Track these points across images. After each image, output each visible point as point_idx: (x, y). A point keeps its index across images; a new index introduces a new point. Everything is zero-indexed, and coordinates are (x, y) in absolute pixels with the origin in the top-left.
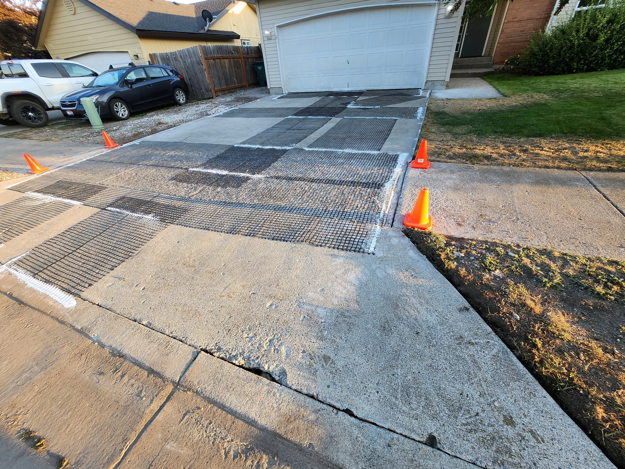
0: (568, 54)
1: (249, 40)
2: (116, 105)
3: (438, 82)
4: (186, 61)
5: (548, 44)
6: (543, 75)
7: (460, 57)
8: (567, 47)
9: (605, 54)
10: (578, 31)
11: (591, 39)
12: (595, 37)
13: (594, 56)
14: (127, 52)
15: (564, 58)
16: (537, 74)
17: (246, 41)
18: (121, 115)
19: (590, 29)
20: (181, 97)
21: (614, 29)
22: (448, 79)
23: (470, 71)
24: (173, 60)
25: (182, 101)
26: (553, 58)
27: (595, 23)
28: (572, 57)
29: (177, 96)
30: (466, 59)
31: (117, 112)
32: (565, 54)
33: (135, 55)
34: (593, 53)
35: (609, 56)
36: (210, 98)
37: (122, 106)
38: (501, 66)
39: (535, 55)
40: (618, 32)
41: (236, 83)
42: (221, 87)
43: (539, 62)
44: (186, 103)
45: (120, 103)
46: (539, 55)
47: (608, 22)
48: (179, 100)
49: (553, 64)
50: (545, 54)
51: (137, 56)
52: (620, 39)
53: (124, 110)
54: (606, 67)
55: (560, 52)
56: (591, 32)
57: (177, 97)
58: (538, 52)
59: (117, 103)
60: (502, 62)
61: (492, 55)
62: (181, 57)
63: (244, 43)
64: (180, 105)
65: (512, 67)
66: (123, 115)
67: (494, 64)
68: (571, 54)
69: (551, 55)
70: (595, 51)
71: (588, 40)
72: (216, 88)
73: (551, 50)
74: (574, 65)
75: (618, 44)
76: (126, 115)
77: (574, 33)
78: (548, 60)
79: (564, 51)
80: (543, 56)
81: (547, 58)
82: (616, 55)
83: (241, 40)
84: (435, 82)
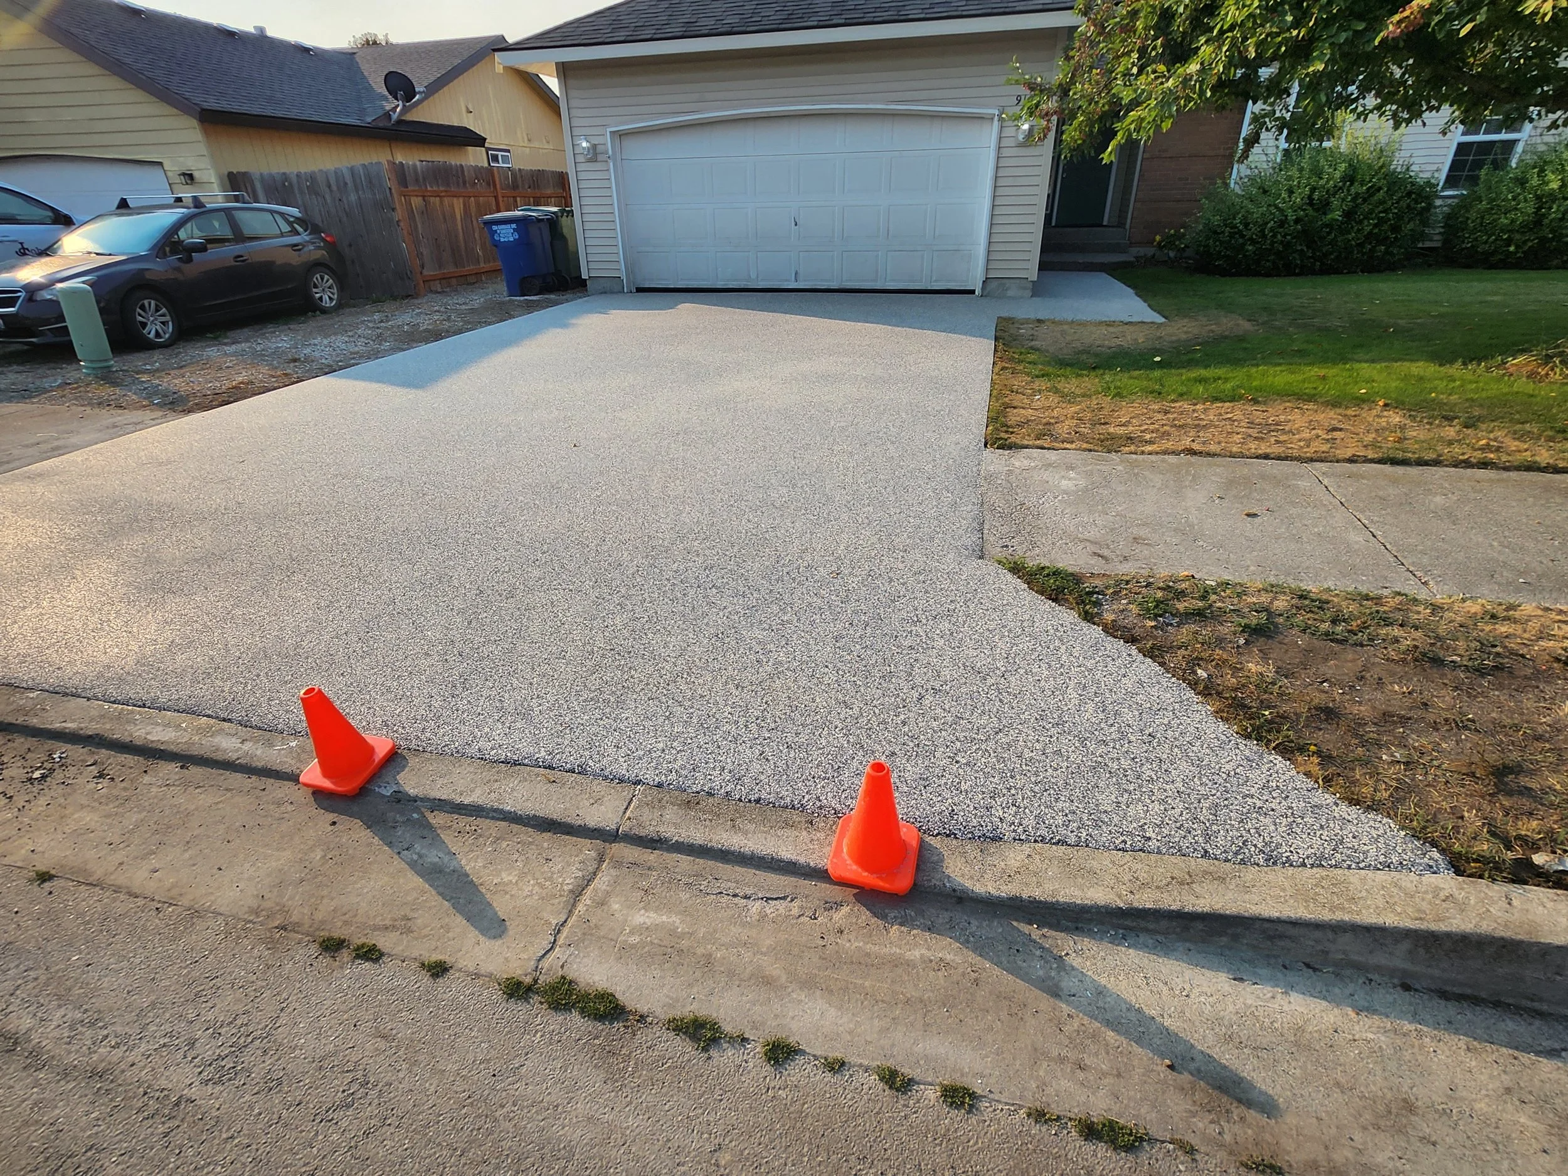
0: (1279, 236)
1: (508, 151)
2: (143, 308)
3: (1012, 281)
4: (344, 199)
5: (1238, 214)
6: (1238, 274)
7: (1053, 224)
8: (1275, 222)
9: (1350, 241)
10: (1291, 192)
11: (1317, 210)
12: (1324, 206)
13: (1330, 244)
14: (160, 164)
15: (1273, 243)
16: (1224, 273)
17: (500, 153)
18: (152, 335)
19: (1313, 190)
20: (326, 292)
21: (1357, 194)
22: (1033, 275)
23: (1081, 258)
24: (302, 192)
25: (327, 303)
26: (1253, 241)
27: (1321, 178)
28: (1289, 242)
29: (316, 286)
30: (1069, 229)
31: (144, 325)
32: (1274, 236)
33: (184, 174)
34: (1325, 238)
35: (1358, 245)
36: (407, 296)
37: (157, 311)
38: (1150, 251)
39: (1215, 232)
40: (1365, 200)
41: (482, 260)
42: (440, 267)
43: (1226, 248)
44: (340, 306)
45: (153, 302)
46: (1223, 232)
47: (1343, 179)
48: (321, 298)
49: (1254, 252)
50: (1236, 233)
51: (191, 176)
52: (1371, 214)
53: (163, 319)
54: (1357, 266)
55: (1263, 231)
56: (1316, 195)
57: (315, 290)
58: (1219, 225)
59: (146, 302)
60: (1150, 242)
61: (1125, 224)
62: (329, 186)
63: (495, 158)
64: (324, 311)
65: (1172, 254)
66: (158, 335)
67: (1131, 245)
68: (1284, 237)
69: (1248, 234)
70: (1329, 233)
71: (1310, 211)
72: (425, 272)
73: (1246, 225)
74: (1294, 258)
75: (1370, 224)
76: (167, 336)
77: (1284, 195)
78: (1244, 244)
79: (1272, 229)
80: (1232, 235)
81: (1241, 241)
82: (1370, 243)
83: (488, 149)
84: (1005, 281)
